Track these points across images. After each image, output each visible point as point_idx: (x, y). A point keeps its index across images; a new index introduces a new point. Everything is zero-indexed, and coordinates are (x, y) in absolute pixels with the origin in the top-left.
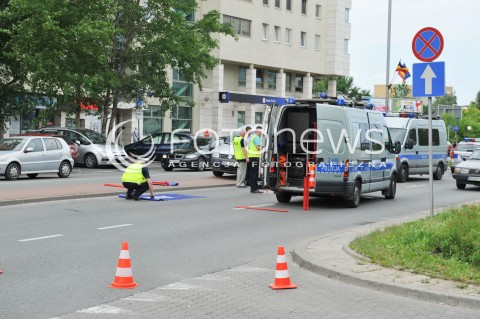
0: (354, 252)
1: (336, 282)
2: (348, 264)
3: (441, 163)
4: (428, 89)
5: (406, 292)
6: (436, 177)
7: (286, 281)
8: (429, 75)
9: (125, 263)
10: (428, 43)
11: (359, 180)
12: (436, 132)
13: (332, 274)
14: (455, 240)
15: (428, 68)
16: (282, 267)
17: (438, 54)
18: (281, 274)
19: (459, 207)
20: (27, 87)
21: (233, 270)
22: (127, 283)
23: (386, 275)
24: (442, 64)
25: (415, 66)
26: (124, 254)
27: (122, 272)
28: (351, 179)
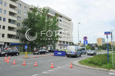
0: (79, 63)
1: (78, 67)
2: (79, 65)
3: (85, 52)
4: (86, 44)
5: (87, 68)
6: (85, 54)
10: (85, 38)
11: (77, 54)
12: (84, 49)
13: (77, 66)
15: (86, 41)
16: (71, 65)
20: (37, 44)
21: (65, 65)
22: (53, 67)
23: (84, 66)
25: (84, 41)
26: (52, 64)
27: (52, 66)
28: (76, 54)
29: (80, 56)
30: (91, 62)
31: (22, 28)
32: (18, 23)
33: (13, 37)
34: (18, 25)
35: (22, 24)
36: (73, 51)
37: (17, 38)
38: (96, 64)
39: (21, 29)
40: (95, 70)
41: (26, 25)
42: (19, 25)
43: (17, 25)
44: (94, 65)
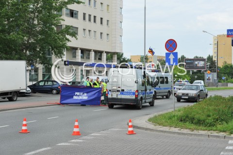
0: (151, 123)
3: (169, 91)
4: (172, 62)
5: (174, 133)
6: (168, 97)
7: (132, 131)
8: (172, 57)
10: (171, 45)
12: (167, 78)
13: (147, 129)
15: (171, 54)
16: (131, 127)
17: (175, 49)
18: (130, 129)
21: (110, 130)
22: (78, 133)
23: (166, 129)
24: (177, 53)
25: (166, 54)
26: (76, 124)
27: (76, 130)
28: (139, 98)
29: (152, 104)
30: (187, 117)
38: (199, 123)
40: (195, 137)
44: (193, 126)
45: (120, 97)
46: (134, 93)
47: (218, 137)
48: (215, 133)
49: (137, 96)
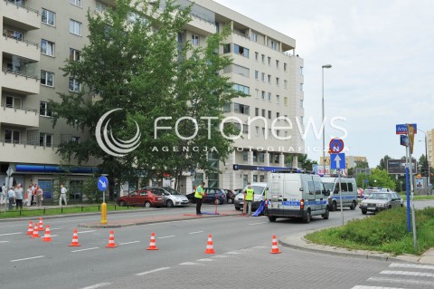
0: (306, 240)
1: (298, 250)
2: (303, 243)
3: (354, 201)
4: (338, 166)
5: (327, 252)
6: (352, 208)
7: (277, 250)
8: (338, 159)
9: (211, 243)
11: (309, 209)
13: (296, 247)
14: (349, 233)
15: (337, 156)
16: (275, 244)
17: (342, 150)
18: (275, 247)
19: (351, 219)
20: (134, 166)
21: (253, 248)
22: (211, 251)
23: (319, 247)
24: (344, 154)
26: (210, 240)
27: (209, 247)
29: (325, 217)
31: (62, 96)
32: (43, 72)
33: (23, 138)
34: (43, 81)
35: (65, 76)
36: (293, 198)
37: (44, 139)
39: (60, 101)
40: (351, 258)
41: (79, 81)
42: (50, 83)
43: (39, 81)
44: (353, 244)
45: (282, 207)
46: (298, 203)
47: (379, 258)
48: (376, 254)
49: (302, 207)
